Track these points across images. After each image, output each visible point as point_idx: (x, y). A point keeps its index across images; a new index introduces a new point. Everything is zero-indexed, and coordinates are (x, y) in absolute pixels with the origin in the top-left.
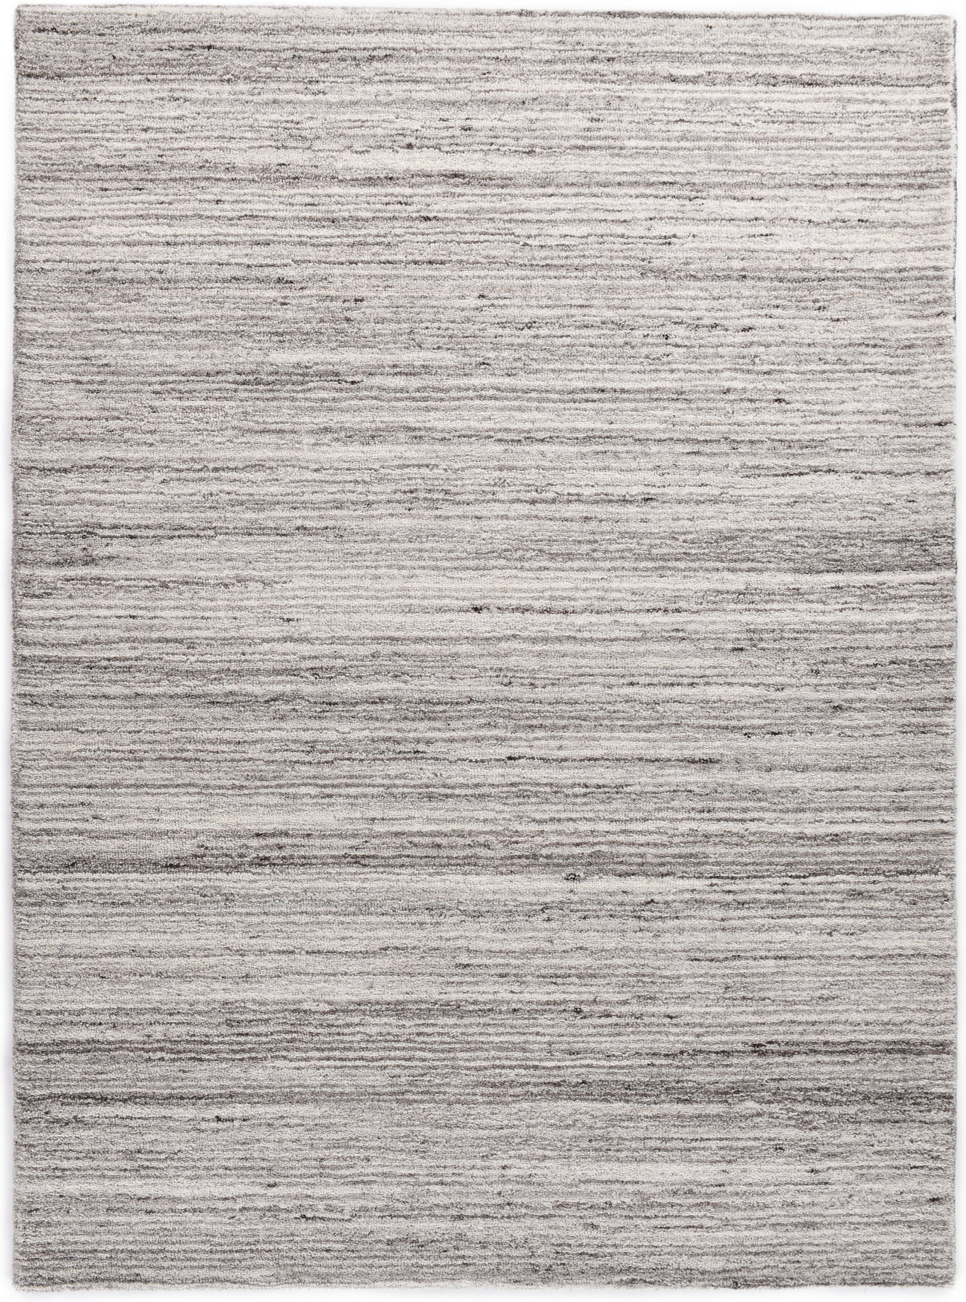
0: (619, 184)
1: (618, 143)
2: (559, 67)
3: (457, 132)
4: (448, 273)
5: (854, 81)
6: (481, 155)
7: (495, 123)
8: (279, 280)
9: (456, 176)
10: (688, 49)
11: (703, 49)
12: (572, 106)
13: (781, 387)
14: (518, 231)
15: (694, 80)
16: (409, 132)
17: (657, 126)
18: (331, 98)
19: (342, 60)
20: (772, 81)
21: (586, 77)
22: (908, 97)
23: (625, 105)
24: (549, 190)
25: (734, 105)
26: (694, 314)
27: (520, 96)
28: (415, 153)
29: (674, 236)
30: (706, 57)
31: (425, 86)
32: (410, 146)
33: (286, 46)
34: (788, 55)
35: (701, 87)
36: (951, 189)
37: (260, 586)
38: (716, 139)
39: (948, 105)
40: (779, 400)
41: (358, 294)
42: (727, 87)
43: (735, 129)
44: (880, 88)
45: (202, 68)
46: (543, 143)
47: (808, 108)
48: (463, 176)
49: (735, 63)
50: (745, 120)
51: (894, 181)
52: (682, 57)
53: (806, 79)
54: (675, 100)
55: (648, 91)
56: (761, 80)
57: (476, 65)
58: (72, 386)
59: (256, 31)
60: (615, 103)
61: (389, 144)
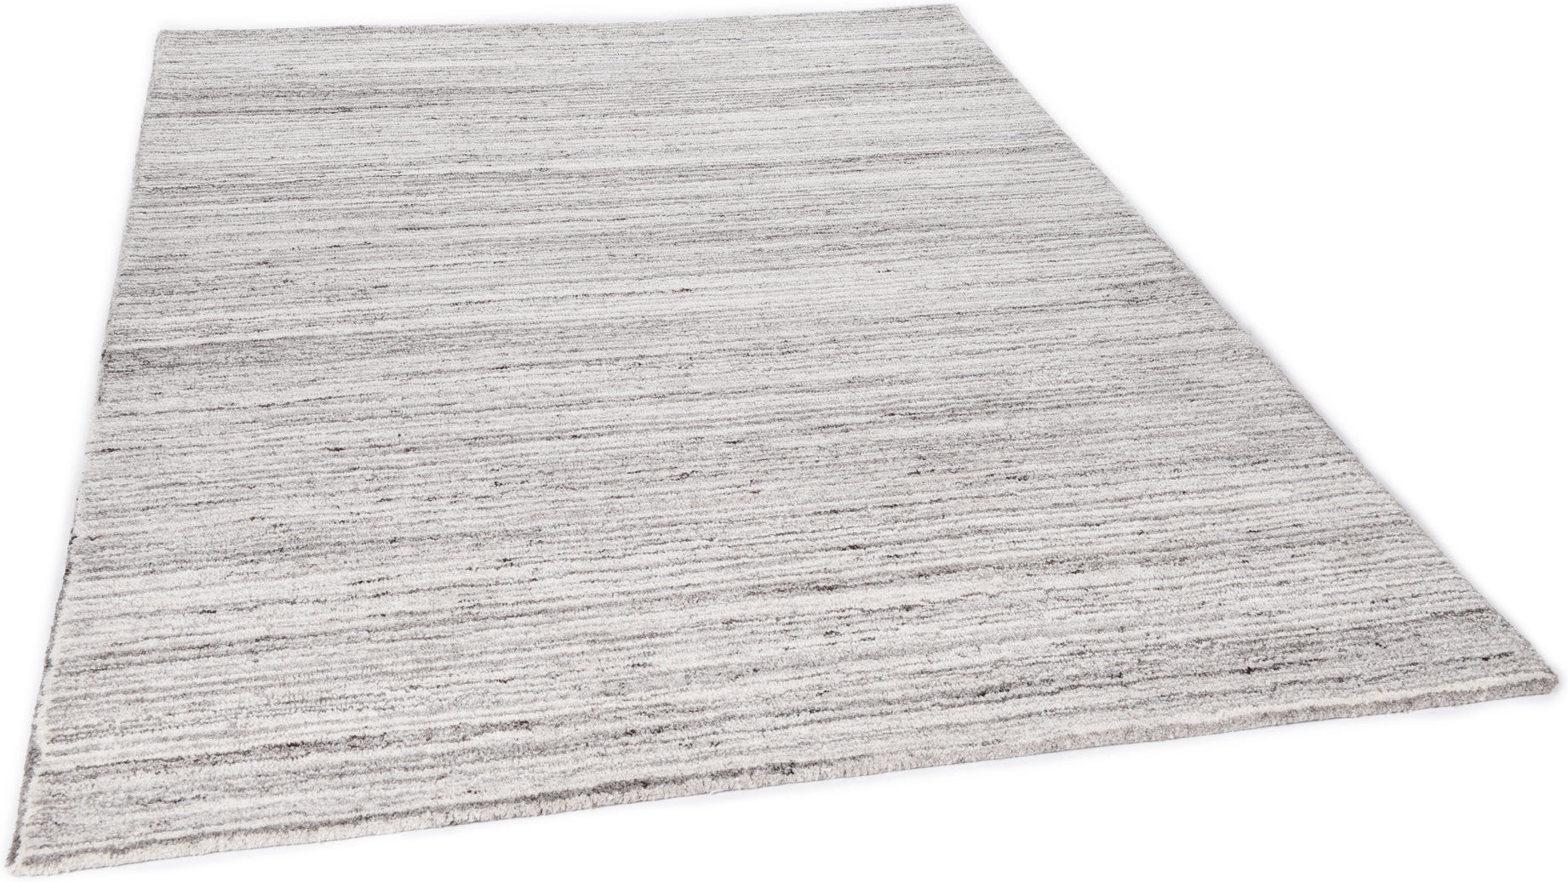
0: (588, 607)
1: (598, 647)
2: (710, 715)
3: (843, 629)
4: (809, 506)
5: (215, 759)
6: (800, 611)
7: (792, 644)
8: (1025, 478)
9: (831, 588)
10: (505, 763)
11: (478, 765)
12: (679, 677)
13: (336, 460)
14: (725, 550)
15: (486, 728)
16: (915, 621)
17: (542, 671)
18: (1043, 642)
19: (1049, 681)
20: (357, 742)
21: (667, 708)
22: (118, 750)
23: (596, 688)
24: (690, 590)
25: (420, 708)
26: (462, 506)
27: (762, 677)
28: (898, 602)
29: (498, 568)
30: (472, 756)
31: (910, 669)
32: (908, 608)
33: (1137, 686)
34: (332, 776)
35: (477, 722)
36: (56, 657)
37: (928, 286)
38: (445, 668)
39: (44, 747)
40: (337, 450)
41: (916, 478)
42: (432, 726)
43: (415, 682)
44: (168, 755)
45: (1247, 647)
46: (715, 634)
47: (299, 717)
48: (819, 589)
49: (422, 756)
50: (401, 693)
51: (155, 656)
52: (514, 752)
53: (299, 751)
54: (516, 702)
55: (565, 708)
56: (377, 741)
57: (841, 699)
58: (1222, 383)
59: (1191, 696)
60: (612, 687)
61: (936, 606)
